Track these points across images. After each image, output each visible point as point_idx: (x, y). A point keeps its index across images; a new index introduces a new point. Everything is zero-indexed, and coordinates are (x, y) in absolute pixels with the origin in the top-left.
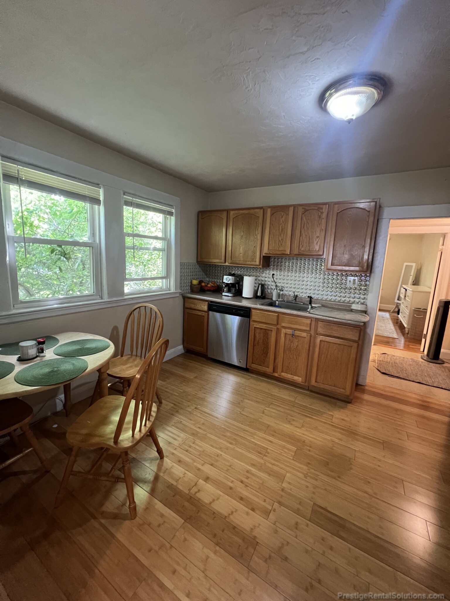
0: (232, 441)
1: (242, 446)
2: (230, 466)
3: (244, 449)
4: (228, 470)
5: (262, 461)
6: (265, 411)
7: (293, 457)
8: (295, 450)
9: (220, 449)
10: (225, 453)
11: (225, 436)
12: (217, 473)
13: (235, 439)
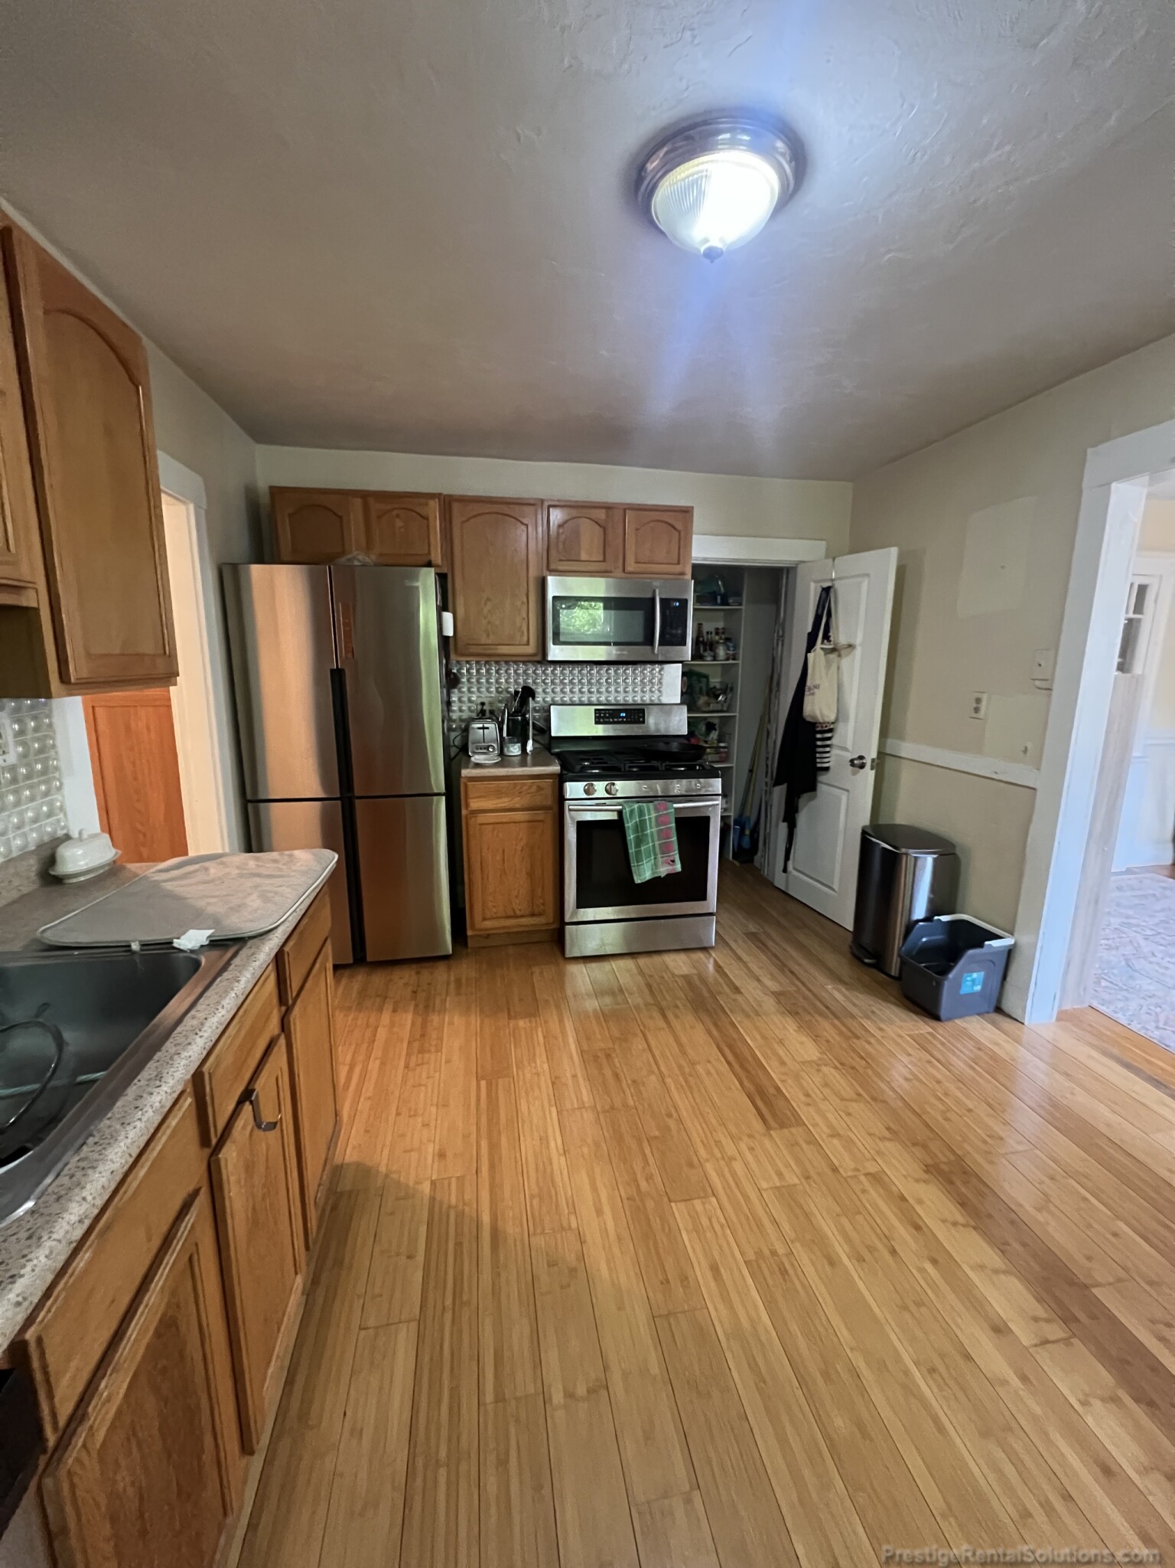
0: (845, 1376)
1: (821, 1329)
2: (905, 1308)
3: (824, 1318)
4: (919, 1304)
5: (798, 1249)
6: (581, 1390)
7: (706, 1197)
8: (682, 1205)
9: (910, 1389)
10: (898, 1359)
11: (860, 1426)
12: (959, 1320)
13: (826, 1376)
